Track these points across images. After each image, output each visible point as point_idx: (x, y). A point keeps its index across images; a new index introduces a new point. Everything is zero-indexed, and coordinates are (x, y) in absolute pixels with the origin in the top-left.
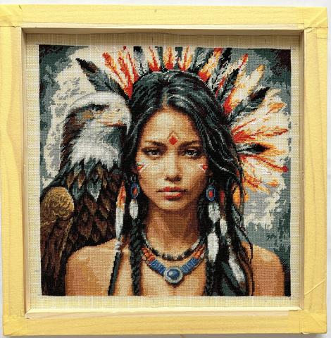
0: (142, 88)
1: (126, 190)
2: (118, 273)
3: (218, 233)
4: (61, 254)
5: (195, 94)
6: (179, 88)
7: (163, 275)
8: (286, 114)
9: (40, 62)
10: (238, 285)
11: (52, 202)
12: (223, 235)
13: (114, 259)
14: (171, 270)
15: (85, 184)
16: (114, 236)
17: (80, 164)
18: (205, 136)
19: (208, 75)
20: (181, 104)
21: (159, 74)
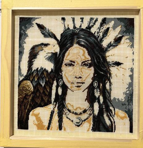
5: (89, 39)
6: (82, 36)
7: (73, 121)
8: (132, 48)
10: (108, 127)
11: (23, 87)
12: (101, 103)
13: (50, 113)
15: (38, 79)
16: (51, 103)
17: (36, 70)
20: (83, 43)
21: (72, 30)
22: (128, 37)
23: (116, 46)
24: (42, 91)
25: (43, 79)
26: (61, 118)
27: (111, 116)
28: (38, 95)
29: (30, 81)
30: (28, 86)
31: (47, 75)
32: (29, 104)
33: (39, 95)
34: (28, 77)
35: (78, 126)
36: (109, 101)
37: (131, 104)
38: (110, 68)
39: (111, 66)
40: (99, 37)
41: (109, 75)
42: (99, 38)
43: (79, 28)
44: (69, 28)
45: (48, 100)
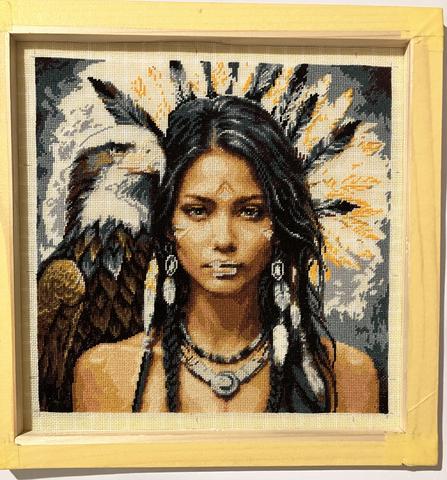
0: (181, 119)
1: (159, 264)
2: (146, 382)
3: (288, 324)
4: (66, 354)
5: (257, 130)
6: (234, 121)
7: (209, 384)
8: (384, 158)
9: (37, 81)
10: (315, 397)
11: (53, 281)
12: (295, 327)
13: (140, 361)
15: (100, 255)
16: (141, 329)
17: (93, 228)
18: (270, 190)
20: (236, 143)
21: (205, 101)
22: (375, 124)
23: (338, 152)
24: (112, 293)
25: (114, 255)
26: (174, 375)
27: (325, 366)
28: (100, 304)
29: (75, 261)
30: (68, 277)
31: (127, 242)
32: (72, 333)
33: (105, 307)
34: (68, 249)
35: (227, 398)
36: (318, 319)
37: (383, 327)
38: (320, 220)
39: (323, 213)
40: (285, 123)
41: (316, 242)
42: (287, 128)
43: (224, 94)
44: (193, 97)
45: (132, 321)
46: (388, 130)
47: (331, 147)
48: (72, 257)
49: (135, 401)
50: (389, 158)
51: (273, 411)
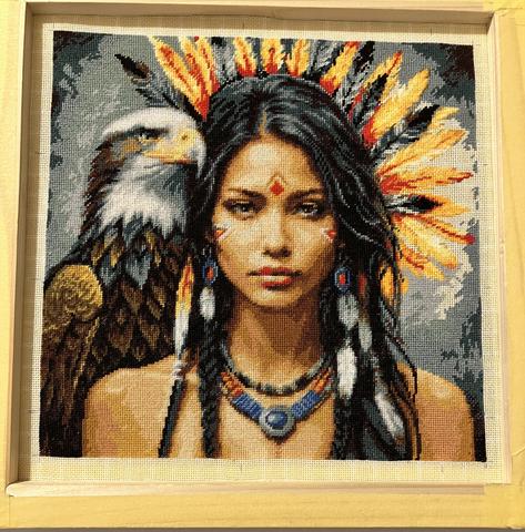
0: (225, 102)
1: (195, 272)
2: (177, 417)
4: (76, 382)
5: (315, 115)
6: (288, 104)
7: (257, 421)
8: (468, 149)
9: (55, 58)
10: (392, 440)
11: (64, 291)
12: (365, 350)
13: (170, 392)
14: (272, 413)
15: (122, 260)
16: (171, 351)
17: (114, 227)
18: (332, 183)
19: (335, 83)
20: (292, 130)
21: (253, 81)
23: (413, 140)
26: (212, 410)
27: (404, 399)
35: (279, 440)
36: (394, 340)
37: (476, 352)
38: (393, 219)
39: (397, 212)
40: (349, 108)
46: (472, 116)
47: (405, 135)
48: (88, 262)
49: (163, 443)
50: (475, 148)
51: (339, 457)
